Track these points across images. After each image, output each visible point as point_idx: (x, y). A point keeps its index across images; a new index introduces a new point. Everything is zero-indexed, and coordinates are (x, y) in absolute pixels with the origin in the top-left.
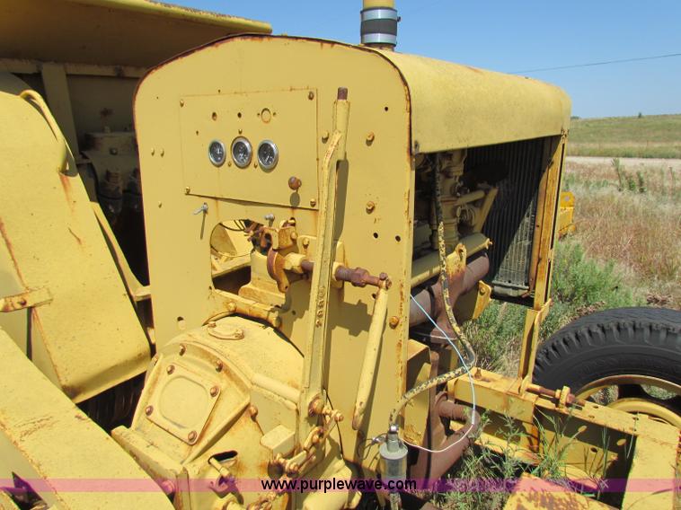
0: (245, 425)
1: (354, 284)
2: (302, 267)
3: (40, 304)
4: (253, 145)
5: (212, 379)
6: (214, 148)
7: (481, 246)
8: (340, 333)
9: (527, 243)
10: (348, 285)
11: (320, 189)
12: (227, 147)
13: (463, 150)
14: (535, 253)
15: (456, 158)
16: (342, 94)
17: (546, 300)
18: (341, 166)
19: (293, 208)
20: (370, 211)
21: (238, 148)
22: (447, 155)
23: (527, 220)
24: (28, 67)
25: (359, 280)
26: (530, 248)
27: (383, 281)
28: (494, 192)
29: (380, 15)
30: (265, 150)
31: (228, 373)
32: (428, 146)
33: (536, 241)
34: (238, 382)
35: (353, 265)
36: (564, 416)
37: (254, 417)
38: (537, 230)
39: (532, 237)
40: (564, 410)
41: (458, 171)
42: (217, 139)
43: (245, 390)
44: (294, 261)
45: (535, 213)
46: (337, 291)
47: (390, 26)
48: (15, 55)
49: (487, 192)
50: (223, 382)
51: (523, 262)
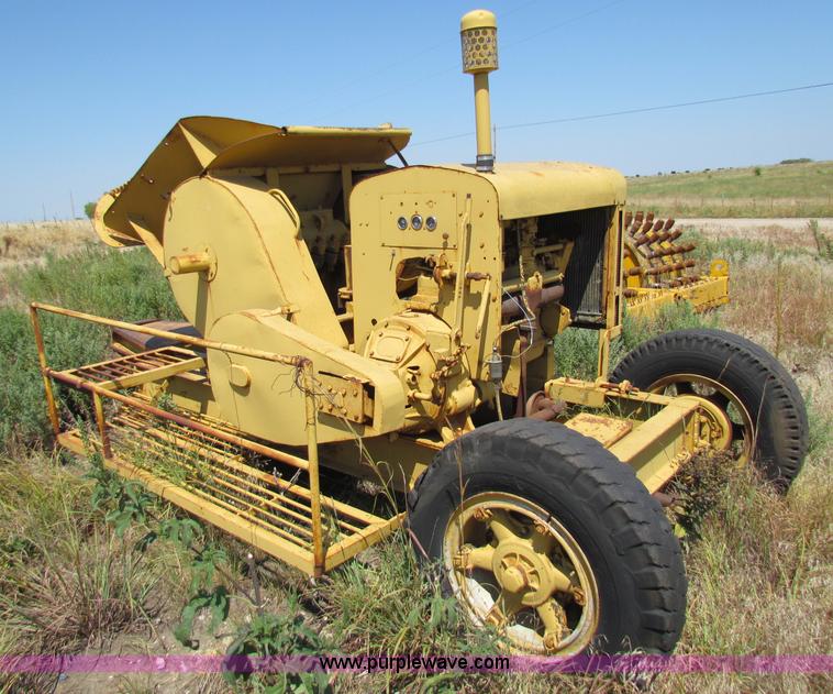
0: (423, 353)
1: (476, 280)
2: (451, 275)
3: (296, 312)
4: (423, 218)
5: (404, 335)
6: (402, 222)
7: (556, 277)
8: (469, 309)
9: (599, 282)
10: (473, 281)
11: (458, 238)
12: (408, 220)
13: (535, 217)
14: (605, 288)
15: (530, 222)
16: (469, 196)
17: (617, 324)
18: (469, 227)
19: (444, 249)
20: (482, 247)
21: (415, 220)
22: (524, 220)
23: (598, 265)
24: (259, 172)
25: (477, 278)
26: (601, 284)
27: (488, 277)
28: (570, 246)
29: (485, 158)
30: (430, 221)
31: (414, 331)
32: (508, 216)
33: (605, 280)
34: (419, 333)
35: (473, 271)
36: (625, 399)
37: (427, 350)
38: (605, 272)
39: (602, 278)
40: (625, 396)
41: (534, 229)
42: (402, 215)
43: (422, 337)
44: (446, 273)
45: (602, 259)
46: (467, 287)
47: (490, 163)
48: (255, 165)
49: (565, 244)
50: (411, 335)
51: (597, 295)
